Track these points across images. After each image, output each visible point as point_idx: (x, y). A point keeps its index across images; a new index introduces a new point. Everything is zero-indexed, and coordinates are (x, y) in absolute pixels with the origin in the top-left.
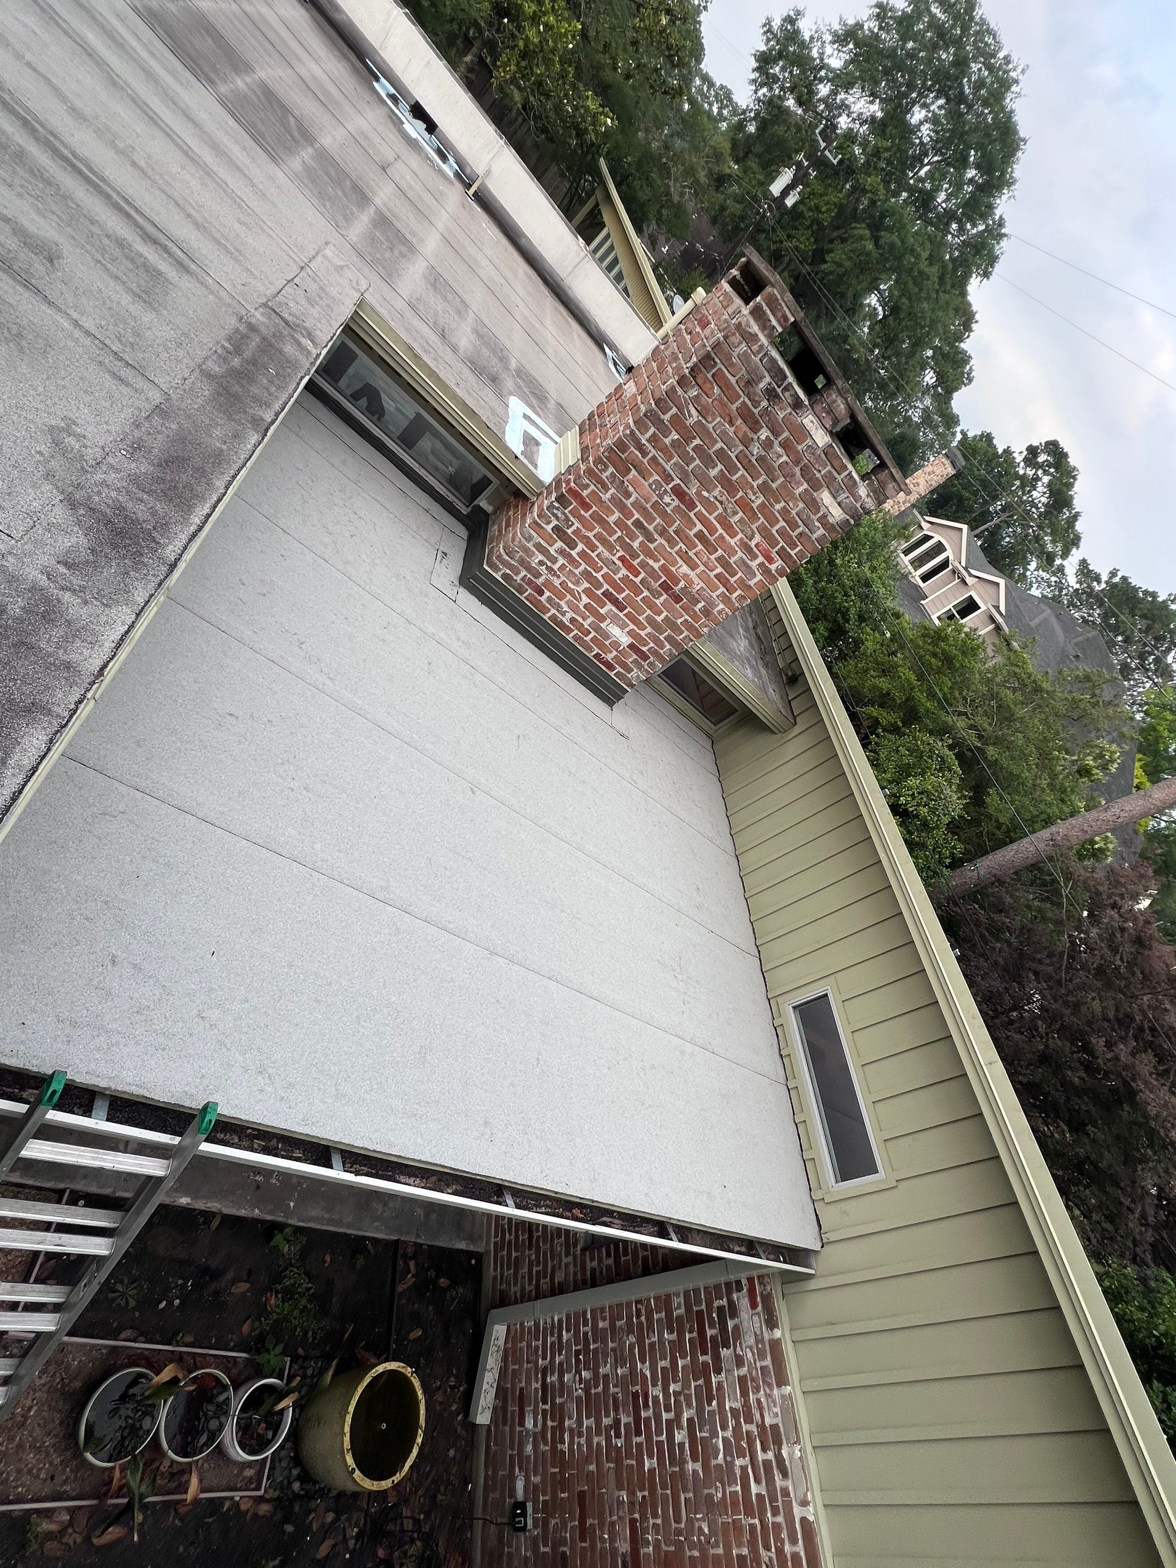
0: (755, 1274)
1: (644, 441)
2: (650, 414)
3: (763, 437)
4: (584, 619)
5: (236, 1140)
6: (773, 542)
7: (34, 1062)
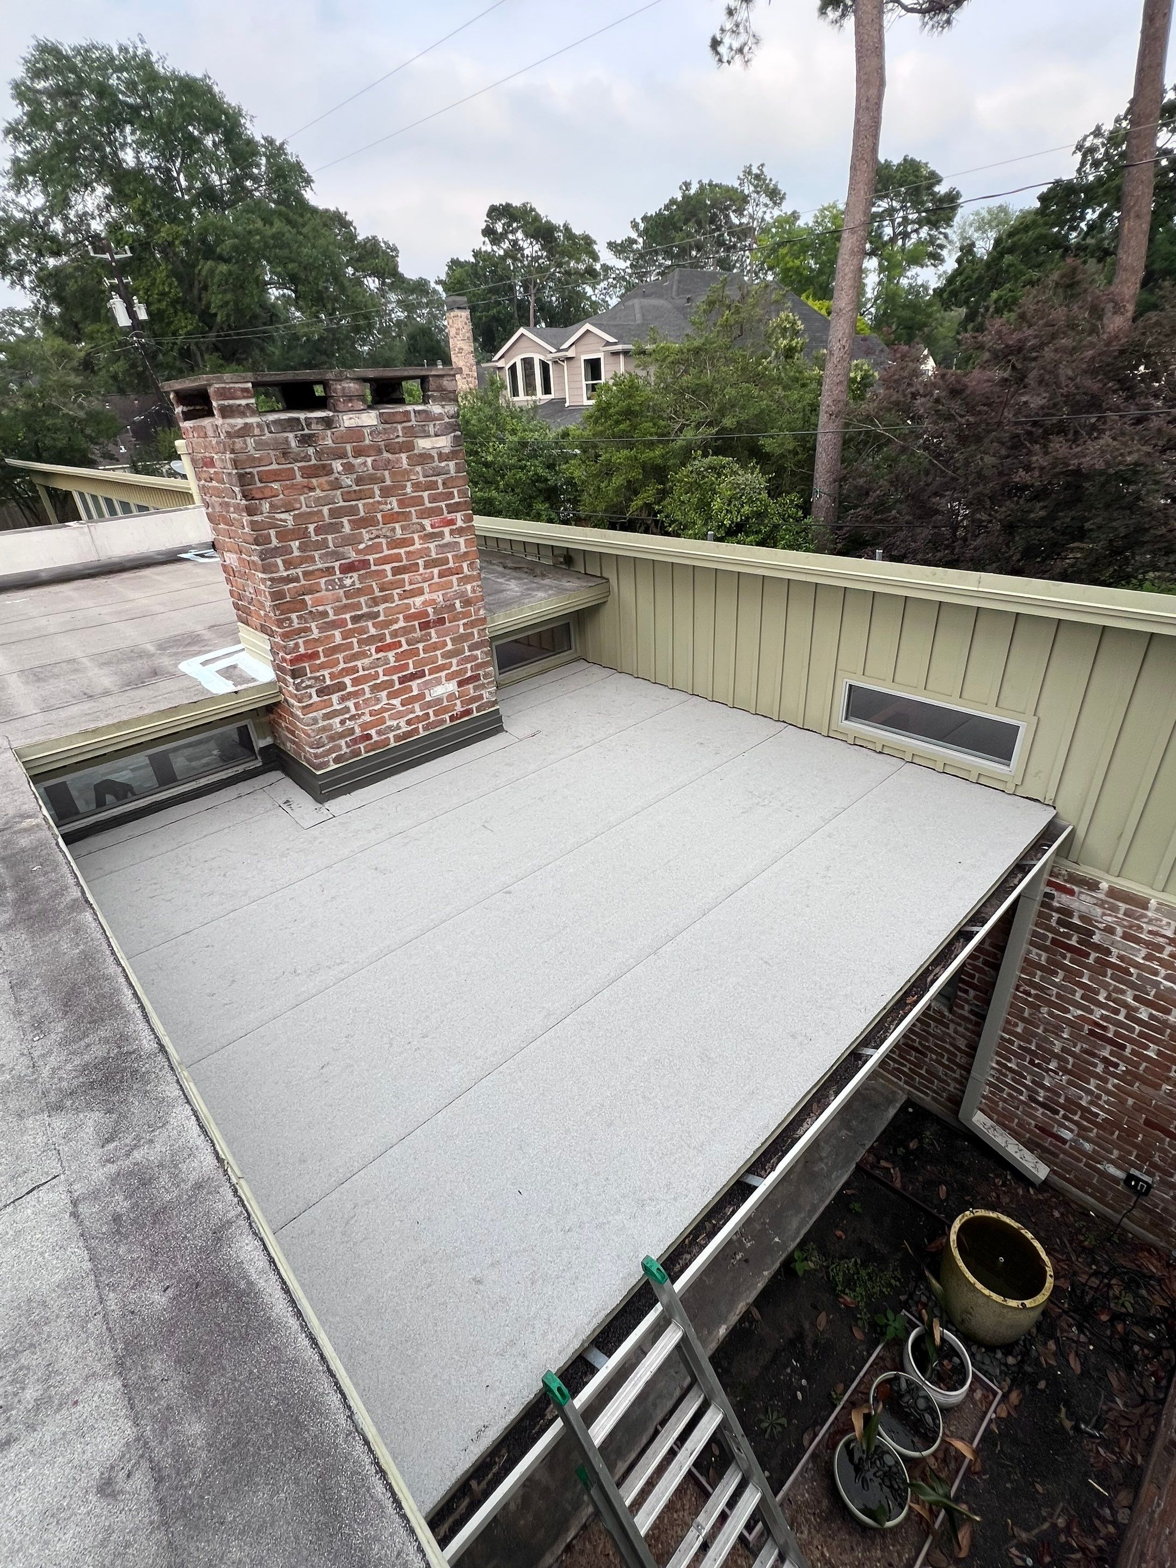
0: (1046, 876)
1: (285, 574)
2: (263, 556)
3: (340, 468)
4: (413, 712)
5: (688, 1257)
6: (437, 512)
7: (525, 1393)
